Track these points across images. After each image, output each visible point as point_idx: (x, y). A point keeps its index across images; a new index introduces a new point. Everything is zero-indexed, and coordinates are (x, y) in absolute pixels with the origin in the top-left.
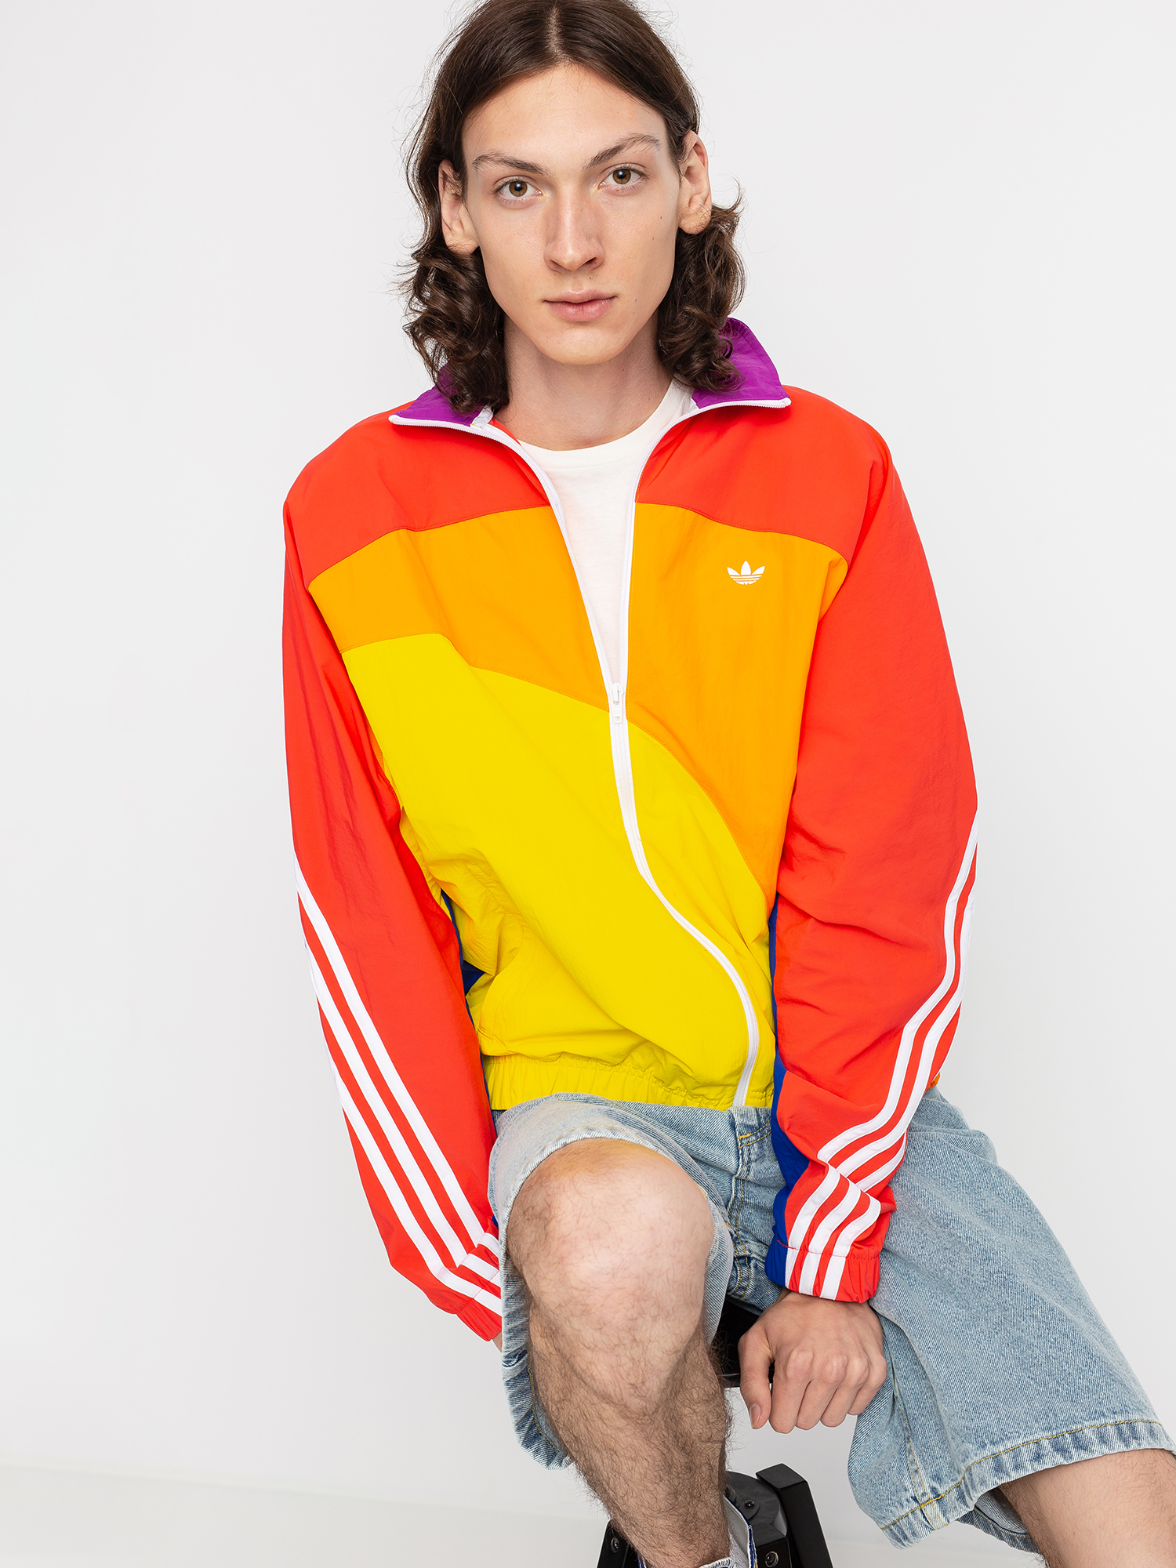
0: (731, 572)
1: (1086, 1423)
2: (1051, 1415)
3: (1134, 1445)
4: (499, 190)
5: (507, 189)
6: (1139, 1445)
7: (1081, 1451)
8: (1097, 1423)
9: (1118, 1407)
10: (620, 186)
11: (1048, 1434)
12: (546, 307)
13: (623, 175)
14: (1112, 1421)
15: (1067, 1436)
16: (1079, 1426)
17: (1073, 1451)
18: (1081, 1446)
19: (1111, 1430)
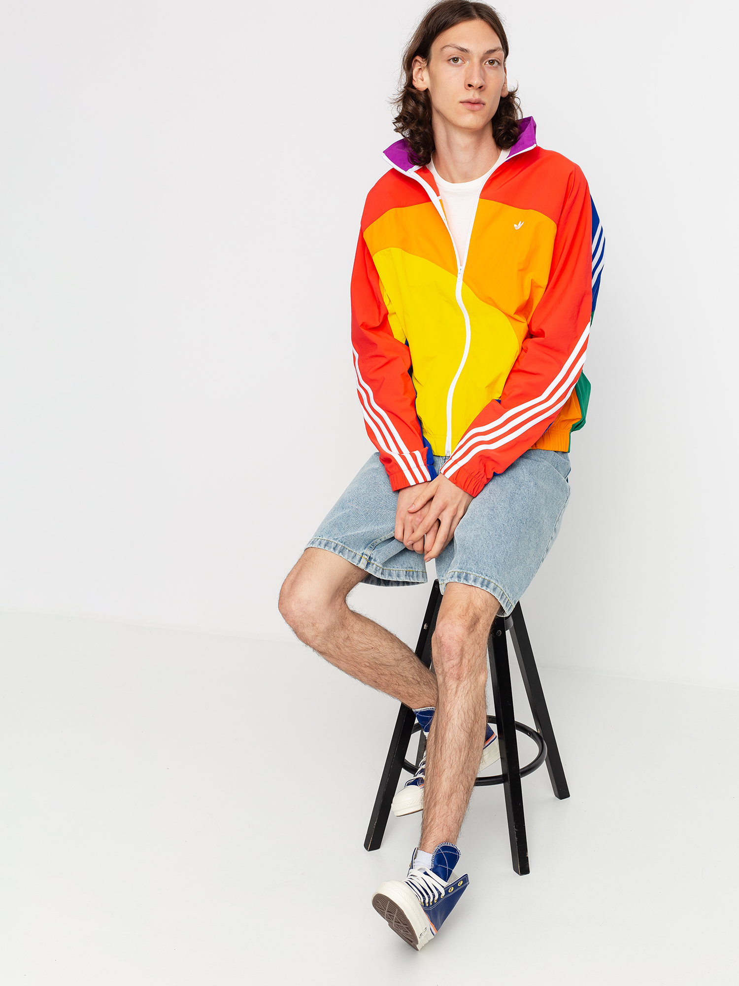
0: (515, 225)
1: (474, 573)
2: (465, 564)
3: (484, 588)
4: (450, 60)
5: (452, 60)
6: (486, 589)
7: (465, 580)
8: (478, 575)
9: (489, 574)
10: (490, 66)
11: (459, 570)
12: (461, 104)
13: (492, 62)
14: (483, 577)
15: (464, 574)
16: (471, 573)
17: (462, 579)
18: (466, 579)
19: (480, 580)
